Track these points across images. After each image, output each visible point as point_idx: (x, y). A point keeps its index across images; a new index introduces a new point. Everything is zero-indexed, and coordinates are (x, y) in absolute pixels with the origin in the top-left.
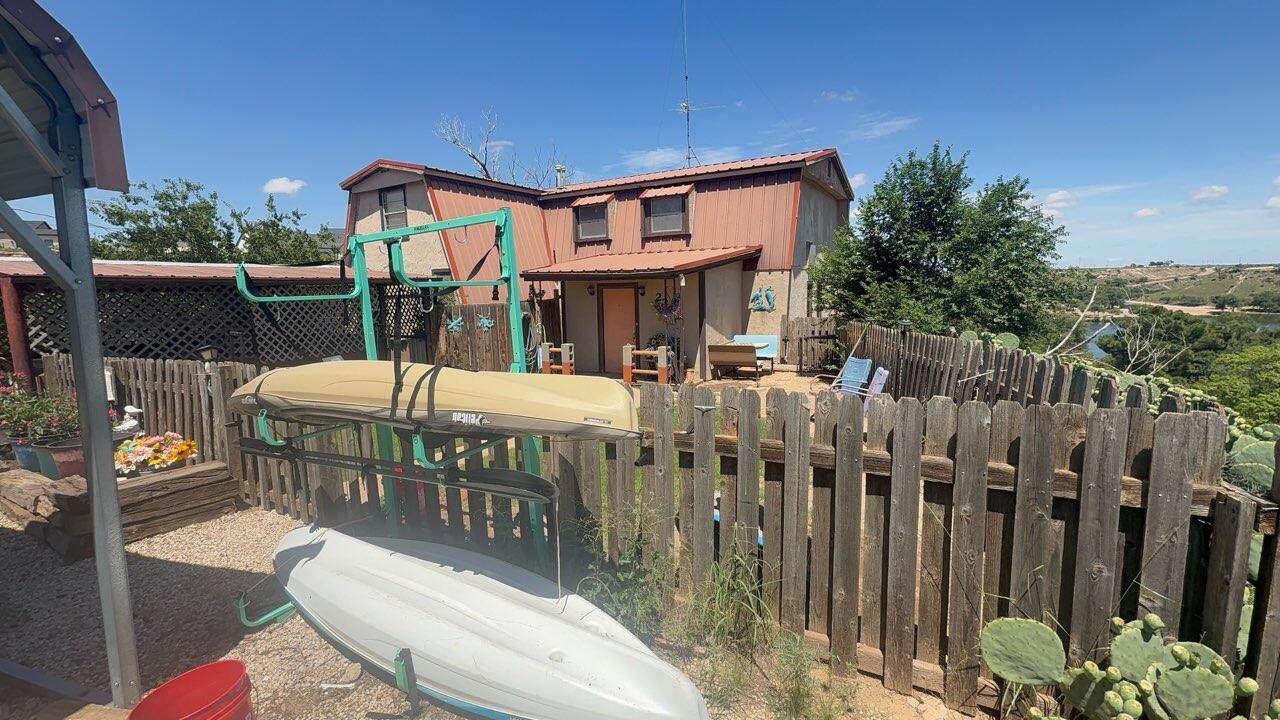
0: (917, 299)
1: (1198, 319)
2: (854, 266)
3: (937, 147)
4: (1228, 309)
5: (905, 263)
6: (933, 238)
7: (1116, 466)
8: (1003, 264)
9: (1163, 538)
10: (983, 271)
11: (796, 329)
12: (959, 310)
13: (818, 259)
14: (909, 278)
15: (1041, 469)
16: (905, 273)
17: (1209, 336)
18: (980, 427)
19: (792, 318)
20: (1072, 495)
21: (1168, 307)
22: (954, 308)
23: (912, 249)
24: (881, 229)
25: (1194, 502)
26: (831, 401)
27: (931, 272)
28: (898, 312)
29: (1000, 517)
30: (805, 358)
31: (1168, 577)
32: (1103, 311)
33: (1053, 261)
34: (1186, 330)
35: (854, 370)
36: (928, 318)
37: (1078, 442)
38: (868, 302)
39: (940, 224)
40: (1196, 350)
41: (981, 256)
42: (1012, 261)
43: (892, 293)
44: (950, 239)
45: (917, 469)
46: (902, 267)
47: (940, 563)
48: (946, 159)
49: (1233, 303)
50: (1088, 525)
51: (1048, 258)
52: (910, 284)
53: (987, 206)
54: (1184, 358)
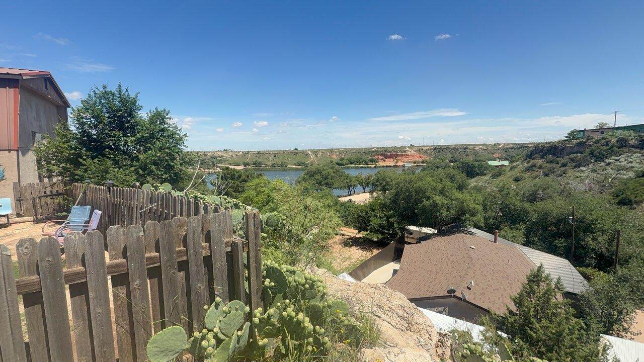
0: (119, 168)
1: (239, 171)
2: (72, 148)
3: (120, 86)
4: (247, 167)
5: (109, 147)
6: (125, 135)
7: (199, 240)
8: (163, 149)
9: (219, 265)
10: (153, 153)
11: (29, 192)
12: (144, 173)
13: (42, 142)
14: (112, 156)
15: (170, 250)
16: (109, 153)
17: (243, 177)
18: (138, 238)
19: (23, 184)
20: (185, 258)
21: (231, 167)
22: (141, 172)
23: (112, 140)
24: (90, 127)
25: (226, 247)
26: (31, 245)
27: (126, 153)
28: (108, 176)
29: (156, 280)
30: (40, 211)
31: (222, 279)
32: (211, 169)
33: (184, 148)
34: (237, 175)
35: (78, 214)
36: (127, 178)
37: (184, 233)
38: (86, 171)
39: (128, 127)
40: (240, 182)
41: (152, 145)
42: (167, 148)
43: (102, 165)
44: (134, 136)
45: (104, 271)
46: (107, 150)
47: (127, 318)
48: (127, 93)
49: (249, 165)
50: (193, 269)
51: (182, 147)
52: (114, 160)
53: (152, 121)
54: (238, 186)
